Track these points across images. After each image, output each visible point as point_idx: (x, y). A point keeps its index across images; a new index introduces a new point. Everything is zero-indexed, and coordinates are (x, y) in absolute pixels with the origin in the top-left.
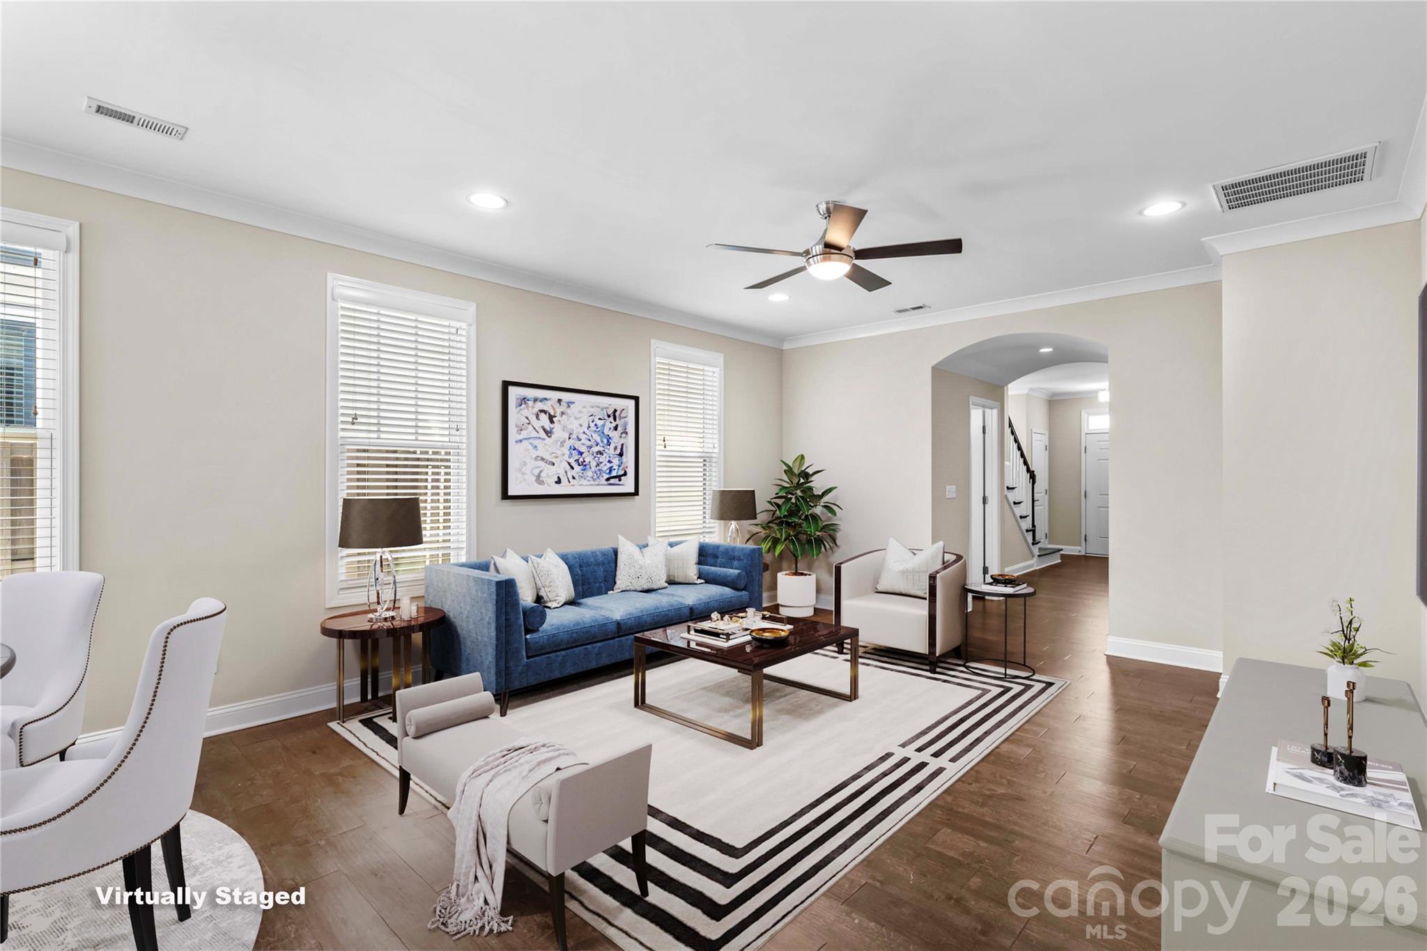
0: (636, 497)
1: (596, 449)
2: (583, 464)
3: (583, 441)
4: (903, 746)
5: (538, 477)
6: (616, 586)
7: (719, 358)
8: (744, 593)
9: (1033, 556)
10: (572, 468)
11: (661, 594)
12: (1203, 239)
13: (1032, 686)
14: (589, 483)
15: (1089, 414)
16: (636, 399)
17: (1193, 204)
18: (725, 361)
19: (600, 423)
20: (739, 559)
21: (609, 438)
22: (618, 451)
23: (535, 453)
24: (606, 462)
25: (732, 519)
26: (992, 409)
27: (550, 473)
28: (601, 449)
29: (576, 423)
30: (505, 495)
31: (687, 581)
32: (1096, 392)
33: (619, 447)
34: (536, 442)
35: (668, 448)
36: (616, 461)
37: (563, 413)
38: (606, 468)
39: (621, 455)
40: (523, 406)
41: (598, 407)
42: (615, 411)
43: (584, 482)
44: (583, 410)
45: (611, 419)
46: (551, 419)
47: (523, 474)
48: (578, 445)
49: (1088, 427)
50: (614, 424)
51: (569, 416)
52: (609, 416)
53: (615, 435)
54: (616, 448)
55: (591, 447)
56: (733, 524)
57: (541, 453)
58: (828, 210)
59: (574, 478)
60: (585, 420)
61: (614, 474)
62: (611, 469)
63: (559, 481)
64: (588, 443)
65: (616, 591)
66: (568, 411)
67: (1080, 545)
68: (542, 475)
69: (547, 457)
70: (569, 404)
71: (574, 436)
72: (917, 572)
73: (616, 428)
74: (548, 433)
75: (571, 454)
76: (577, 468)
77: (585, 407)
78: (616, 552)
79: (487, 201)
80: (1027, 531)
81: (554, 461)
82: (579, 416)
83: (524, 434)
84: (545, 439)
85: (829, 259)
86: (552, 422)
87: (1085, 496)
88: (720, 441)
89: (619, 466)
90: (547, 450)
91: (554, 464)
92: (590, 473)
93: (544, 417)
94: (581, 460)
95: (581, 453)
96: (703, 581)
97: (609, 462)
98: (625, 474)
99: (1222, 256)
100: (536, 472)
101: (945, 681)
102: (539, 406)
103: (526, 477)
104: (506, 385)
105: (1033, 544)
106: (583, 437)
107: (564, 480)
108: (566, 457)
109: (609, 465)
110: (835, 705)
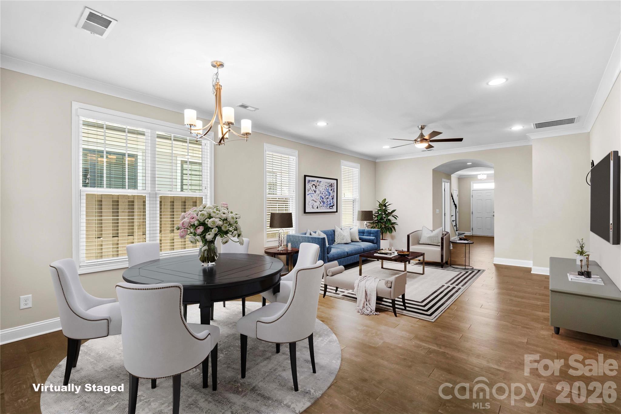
0: (336, 213)
1: (327, 197)
2: (323, 202)
3: (324, 194)
4: (446, 283)
5: (313, 206)
6: (335, 243)
7: (359, 166)
8: (376, 245)
9: (456, 235)
10: (321, 203)
11: (350, 244)
12: (527, 134)
13: (474, 271)
14: (325, 208)
15: (473, 183)
16: (337, 180)
17: (526, 127)
18: (360, 167)
19: (328, 188)
20: (373, 233)
21: (330, 193)
22: (332, 198)
23: (312, 199)
24: (329, 201)
25: (364, 220)
26: (447, 183)
27: (316, 205)
28: (328, 197)
29: (322, 188)
30: (305, 212)
31: (356, 241)
32: (477, 175)
33: (332, 196)
34: (312, 195)
35: (345, 197)
36: (332, 201)
37: (319, 185)
38: (329, 203)
39: (333, 199)
40: (309, 183)
41: (327, 183)
42: (331, 184)
43: (324, 208)
44: (324, 184)
45: (330, 187)
46: (316, 187)
47: (309, 205)
48: (322, 195)
49: (473, 188)
50: (331, 189)
51: (320, 186)
52: (330, 186)
53: (331, 192)
54: (331, 197)
55: (325, 196)
56: (365, 222)
57: (313, 198)
58: (422, 127)
59: (321, 207)
60: (324, 188)
61: (331, 205)
62: (330, 203)
63: (317, 208)
64: (325, 195)
65: (335, 244)
66: (320, 184)
67: (470, 232)
68: (314, 205)
69: (315, 200)
70: (320, 182)
71: (321, 193)
72: (435, 237)
73: (331, 190)
74: (315, 192)
75: (320, 198)
76: (322, 203)
77: (324, 183)
78: (334, 231)
79: (322, 124)
80: (455, 226)
81: (316, 201)
82: (322, 186)
83: (309, 192)
84: (314, 194)
85: (423, 143)
86: (316, 188)
87: (472, 213)
88: (359, 194)
89: (332, 202)
90: (315, 197)
91: (316, 202)
92: (325, 205)
93: (314, 186)
94: (323, 200)
95: (323, 198)
96: (361, 241)
97: (330, 201)
98: (334, 205)
99: (532, 140)
100: (312, 205)
101: (447, 270)
102: (313, 183)
103: (310, 206)
104: (305, 176)
105: (456, 231)
106: (323, 193)
107: (319, 207)
108: (319, 200)
109: (330, 202)
110: (419, 276)
